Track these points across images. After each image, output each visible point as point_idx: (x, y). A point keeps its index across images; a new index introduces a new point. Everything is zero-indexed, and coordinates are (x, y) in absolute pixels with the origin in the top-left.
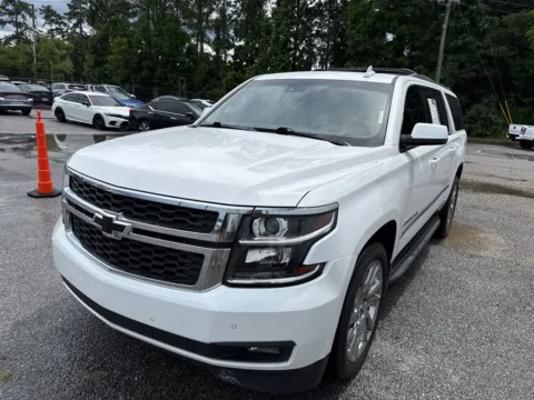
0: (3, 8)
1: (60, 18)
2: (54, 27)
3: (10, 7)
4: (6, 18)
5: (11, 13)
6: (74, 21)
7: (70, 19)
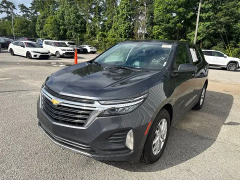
0: (2, 5)
1: (28, 9)
2: (25, 13)
3: (5, 5)
4: (3, 9)
5: (5, 7)
6: (34, 11)
7: (32, 10)
